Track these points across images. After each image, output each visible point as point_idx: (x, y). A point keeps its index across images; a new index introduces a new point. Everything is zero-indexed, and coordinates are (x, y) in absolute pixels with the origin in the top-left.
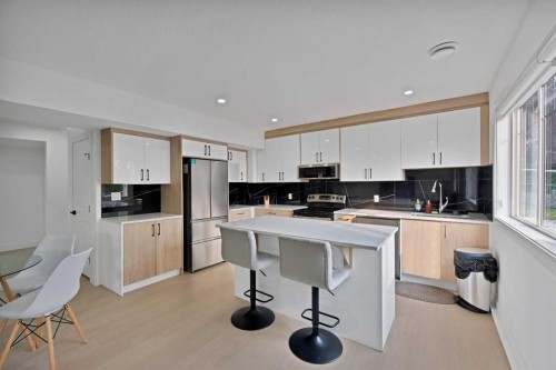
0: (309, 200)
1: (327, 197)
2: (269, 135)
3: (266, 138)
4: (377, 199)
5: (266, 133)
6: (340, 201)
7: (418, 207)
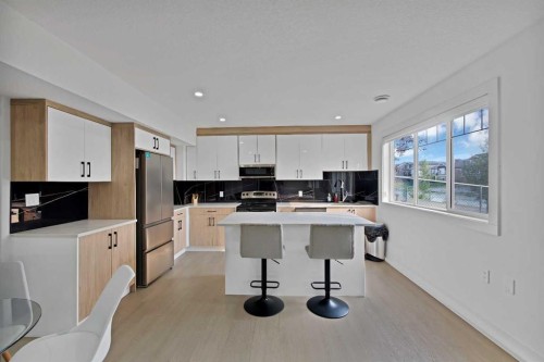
0: (243, 197)
1: (261, 194)
2: (201, 132)
3: (198, 135)
4: (301, 194)
5: (198, 129)
6: (272, 197)
7: (329, 199)
